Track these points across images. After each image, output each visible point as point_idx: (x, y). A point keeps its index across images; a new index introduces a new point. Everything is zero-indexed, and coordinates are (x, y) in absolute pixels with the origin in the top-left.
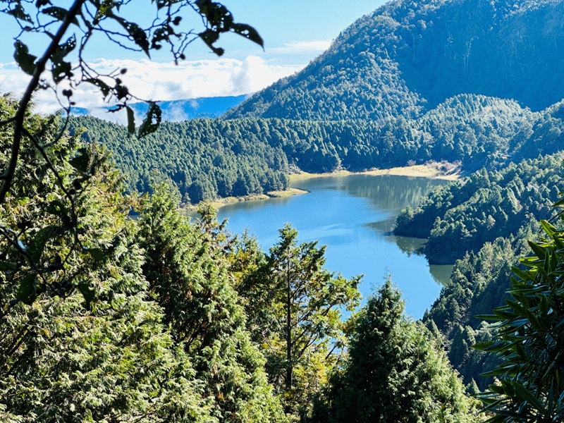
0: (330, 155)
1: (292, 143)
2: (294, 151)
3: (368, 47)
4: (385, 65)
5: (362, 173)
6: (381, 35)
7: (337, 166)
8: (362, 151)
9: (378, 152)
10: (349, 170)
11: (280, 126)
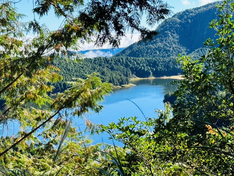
0: (148, 71)
1: (134, 66)
2: (134, 69)
3: (168, 29)
4: (174, 37)
5: (160, 78)
6: (173, 25)
7: (150, 75)
8: (160, 69)
9: (166, 70)
10: (155, 77)
11: (130, 60)
